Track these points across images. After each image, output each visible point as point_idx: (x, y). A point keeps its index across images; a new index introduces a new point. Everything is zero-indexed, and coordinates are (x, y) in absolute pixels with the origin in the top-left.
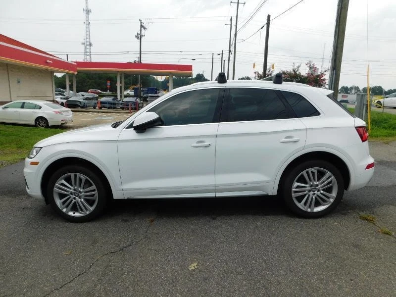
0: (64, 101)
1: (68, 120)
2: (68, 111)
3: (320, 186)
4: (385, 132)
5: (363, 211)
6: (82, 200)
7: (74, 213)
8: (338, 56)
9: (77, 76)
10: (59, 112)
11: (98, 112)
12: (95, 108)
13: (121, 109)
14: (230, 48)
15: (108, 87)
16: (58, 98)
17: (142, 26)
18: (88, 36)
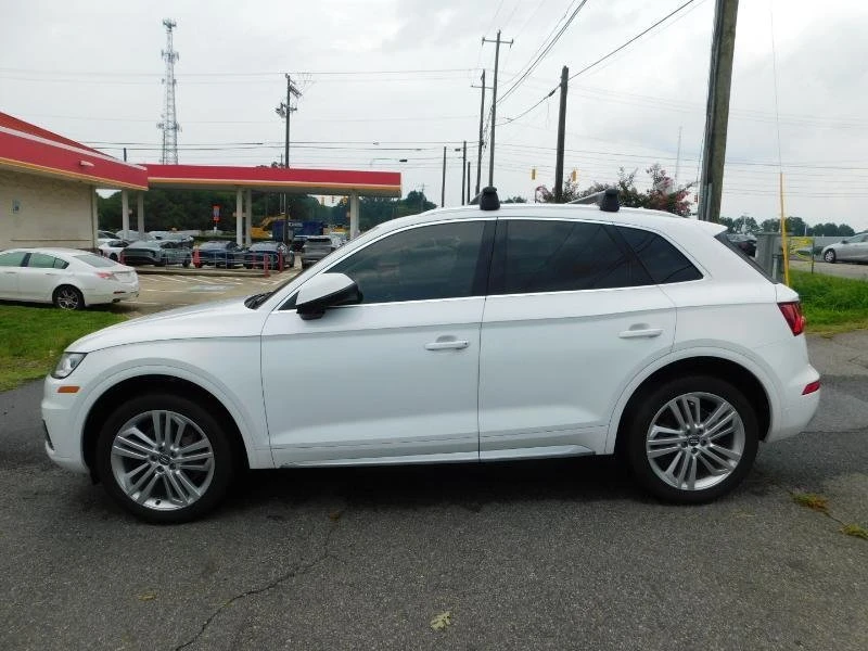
0: (118, 250)
1: (128, 292)
2: (128, 272)
3: (707, 432)
4: (823, 314)
5: (798, 486)
6: (178, 472)
7: (158, 503)
8: (716, 154)
9: (146, 195)
10: (108, 275)
11: (195, 274)
12: (186, 265)
13: (245, 269)
14: (481, 137)
15: (216, 219)
16: (105, 244)
17: (290, 89)
18: (171, 111)
